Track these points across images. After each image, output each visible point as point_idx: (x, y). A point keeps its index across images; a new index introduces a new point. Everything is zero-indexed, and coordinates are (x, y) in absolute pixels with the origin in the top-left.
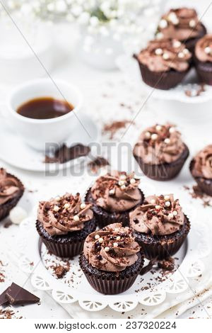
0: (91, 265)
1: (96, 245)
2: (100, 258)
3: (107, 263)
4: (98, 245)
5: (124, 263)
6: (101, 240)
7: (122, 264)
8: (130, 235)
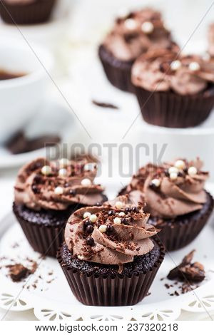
0: (76, 256)
1: (85, 225)
2: (91, 243)
3: (103, 250)
4: (89, 223)
5: (132, 249)
6: (93, 218)
7: (127, 251)
8: (141, 211)
